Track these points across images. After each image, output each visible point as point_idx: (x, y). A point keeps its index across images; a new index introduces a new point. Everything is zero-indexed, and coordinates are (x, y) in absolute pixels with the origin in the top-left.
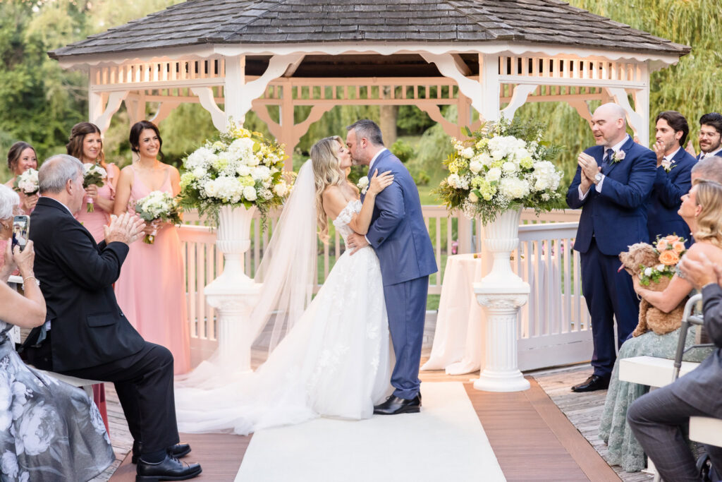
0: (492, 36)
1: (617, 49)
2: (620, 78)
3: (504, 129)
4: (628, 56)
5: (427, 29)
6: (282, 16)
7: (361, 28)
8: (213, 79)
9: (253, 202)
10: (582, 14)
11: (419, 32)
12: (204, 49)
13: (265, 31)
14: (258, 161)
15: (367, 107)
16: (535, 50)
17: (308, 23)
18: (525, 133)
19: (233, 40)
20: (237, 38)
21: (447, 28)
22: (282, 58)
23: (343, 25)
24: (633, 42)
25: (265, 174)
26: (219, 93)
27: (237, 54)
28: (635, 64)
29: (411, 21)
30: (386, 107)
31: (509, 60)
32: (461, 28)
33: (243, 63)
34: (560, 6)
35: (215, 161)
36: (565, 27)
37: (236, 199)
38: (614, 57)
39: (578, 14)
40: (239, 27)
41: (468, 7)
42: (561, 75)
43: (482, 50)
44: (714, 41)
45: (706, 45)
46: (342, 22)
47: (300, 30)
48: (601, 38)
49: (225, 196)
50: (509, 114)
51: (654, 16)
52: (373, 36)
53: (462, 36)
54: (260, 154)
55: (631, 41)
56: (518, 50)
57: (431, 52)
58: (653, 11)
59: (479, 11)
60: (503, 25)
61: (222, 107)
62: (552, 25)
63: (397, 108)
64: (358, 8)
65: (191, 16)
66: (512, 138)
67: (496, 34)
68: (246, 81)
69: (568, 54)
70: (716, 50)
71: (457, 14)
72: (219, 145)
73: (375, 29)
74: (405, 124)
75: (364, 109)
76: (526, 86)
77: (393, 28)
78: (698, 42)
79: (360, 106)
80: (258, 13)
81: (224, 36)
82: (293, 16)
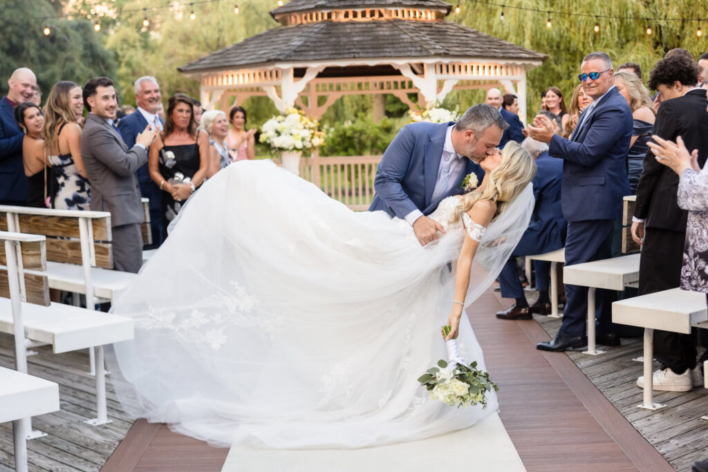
0: (430, 53)
1: (503, 58)
2: (507, 74)
3: (438, 105)
4: (511, 62)
5: (394, 50)
6: (313, 44)
7: (358, 51)
8: (275, 81)
9: (300, 150)
10: (486, 37)
11: (390, 52)
12: (271, 65)
13: (304, 53)
14: (303, 127)
15: (363, 96)
16: (455, 60)
17: (327, 48)
18: (449, 107)
19: (287, 60)
20: (289, 58)
21: (406, 49)
22: (314, 69)
23: (348, 49)
24: (514, 53)
25: (307, 133)
26: (278, 89)
27: (289, 67)
28: (517, 66)
29: (386, 46)
30: (377, 96)
31: (441, 66)
32: (413, 49)
33: (292, 72)
34: (473, 33)
35: (279, 127)
36: (474, 46)
37: (291, 148)
38: (503, 62)
39: (483, 37)
40: (289, 52)
41: (417, 36)
42: (472, 73)
43: (426, 61)
44: (610, 42)
45: (604, 45)
46: (347, 47)
47: (324, 52)
48: (495, 52)
49: (285, 146)
50: (442, 97)
51: (567, 25)
52: (364, 55)
53: (414, 54)
54: (303, 122)
55: (512, 53)
56: (446, 61)
57: (397, 63)
58: (566, 21)
59: (424, 38)
60: (437, 47)
61: (280, 96)
62: (467, 45)
63: (385, 96)
64: (355, 39)
65: (260, 45)
66: (442, 110)
67: (433, 52)
68: (295, 81)
69: (475, 62)
70: (611, 48)
71: (412, 40)
72: (280, 118)
73: (365, 51)
74: (392, 109)
75: (361, 98)
76: (451, 80)
77: (376, 50)
78: (599, 42)
79: (358, 95)
80: (299, 43)
81: (281, 57)
82: (319, 44)
